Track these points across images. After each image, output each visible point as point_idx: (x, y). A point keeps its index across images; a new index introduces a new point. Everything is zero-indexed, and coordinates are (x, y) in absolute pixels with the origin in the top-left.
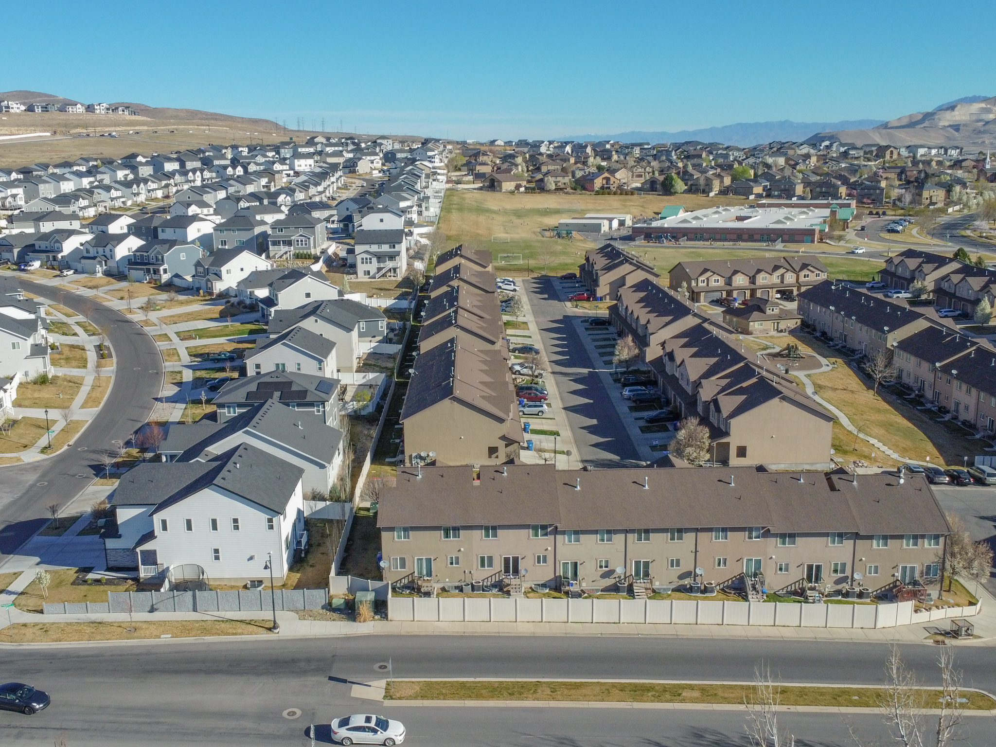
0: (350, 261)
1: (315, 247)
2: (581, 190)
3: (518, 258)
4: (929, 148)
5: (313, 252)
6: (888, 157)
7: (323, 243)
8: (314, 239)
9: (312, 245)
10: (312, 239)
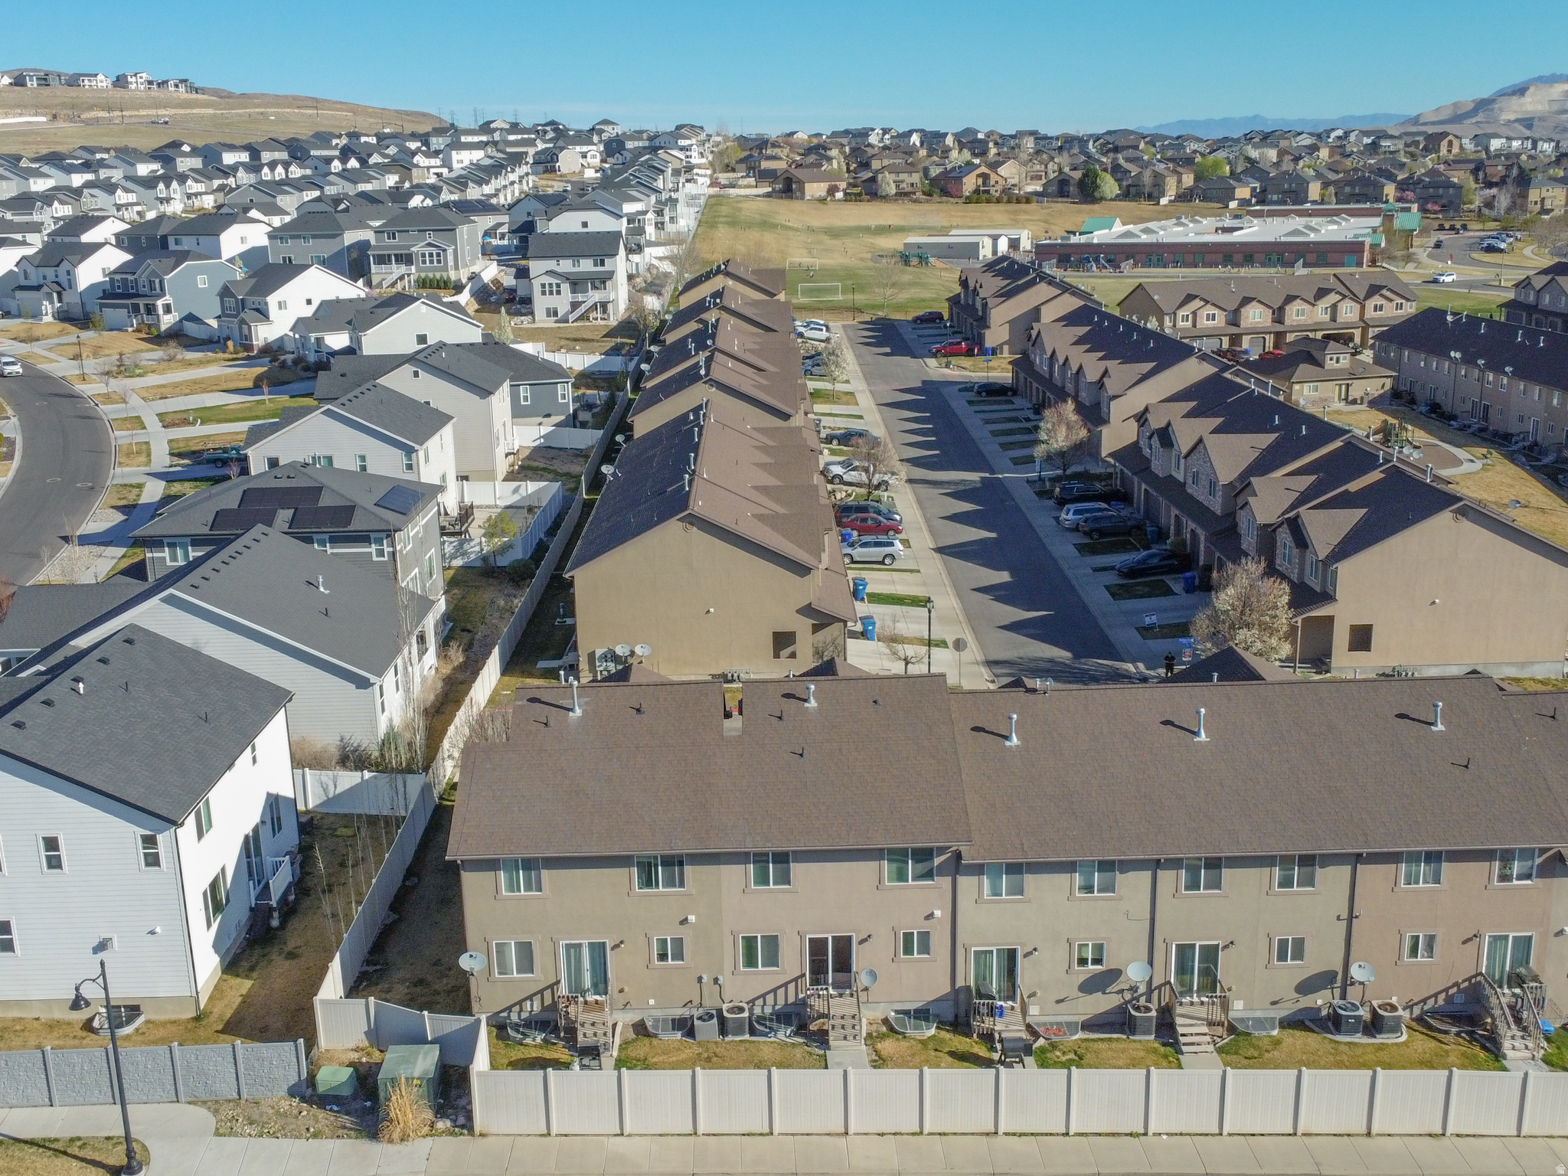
0: (521, 293)
1: (457, 268)
3: (833, 290)
4: (1509, 139)
5: (453, 275)
6: (1444, 151)
7: (473, 263)
8: (455, 251)
9: (451, 263)
10: (450, 251)
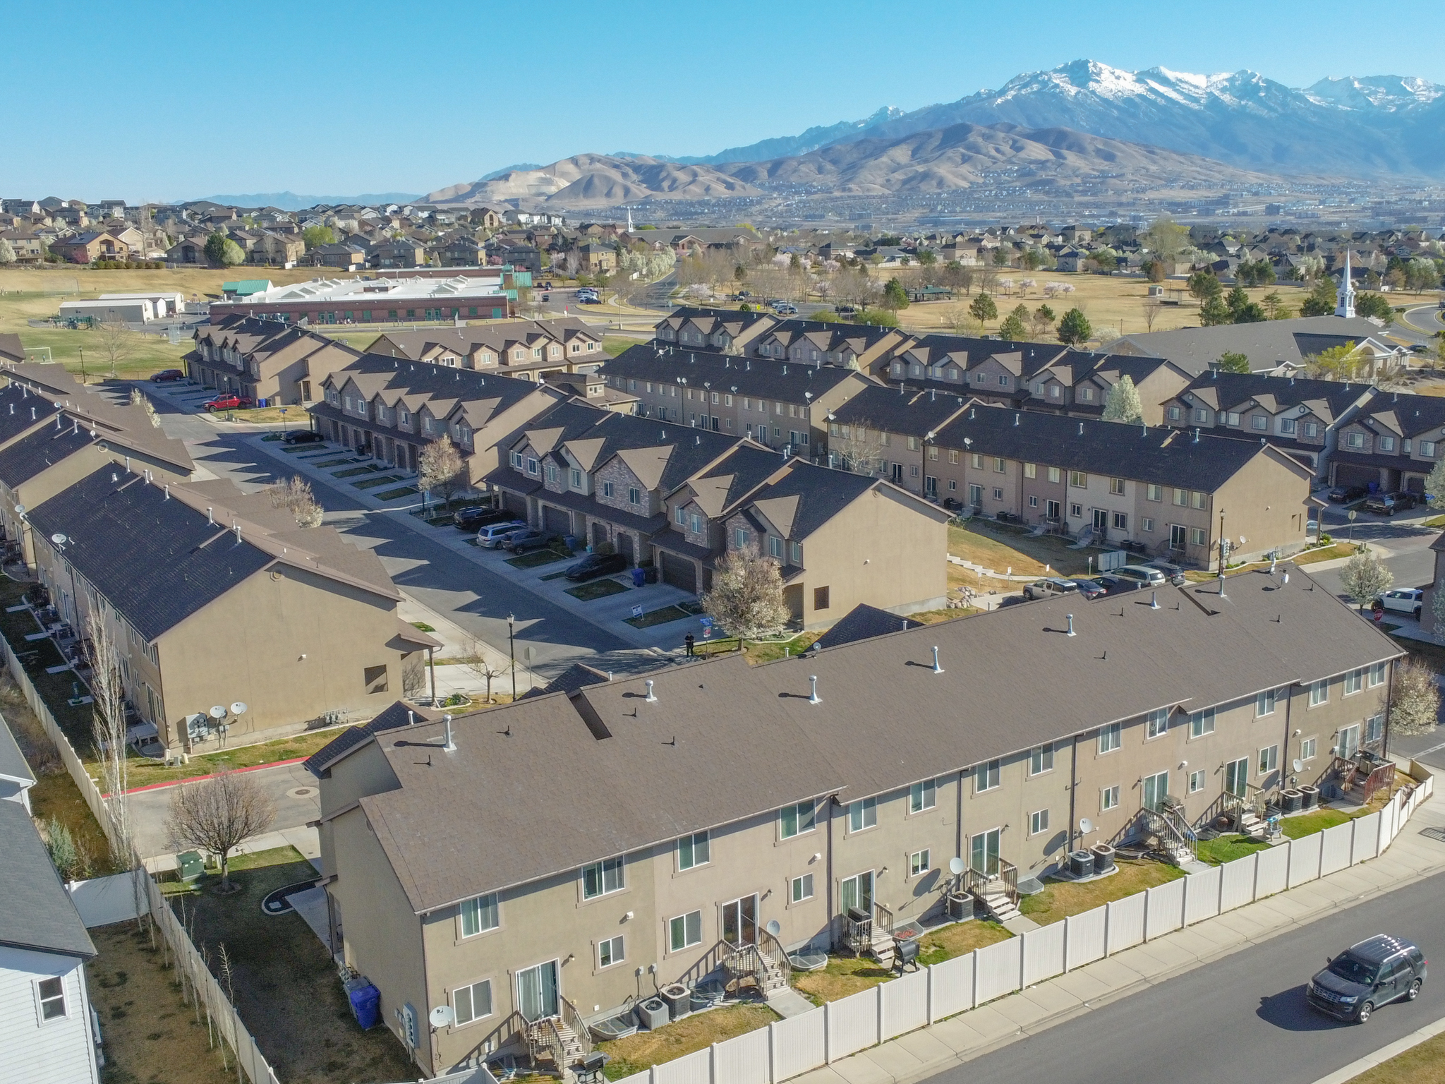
2: (64, 262)
